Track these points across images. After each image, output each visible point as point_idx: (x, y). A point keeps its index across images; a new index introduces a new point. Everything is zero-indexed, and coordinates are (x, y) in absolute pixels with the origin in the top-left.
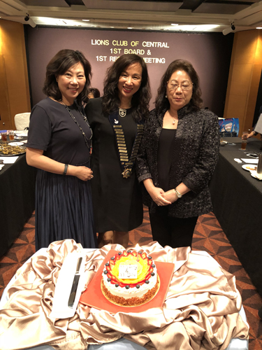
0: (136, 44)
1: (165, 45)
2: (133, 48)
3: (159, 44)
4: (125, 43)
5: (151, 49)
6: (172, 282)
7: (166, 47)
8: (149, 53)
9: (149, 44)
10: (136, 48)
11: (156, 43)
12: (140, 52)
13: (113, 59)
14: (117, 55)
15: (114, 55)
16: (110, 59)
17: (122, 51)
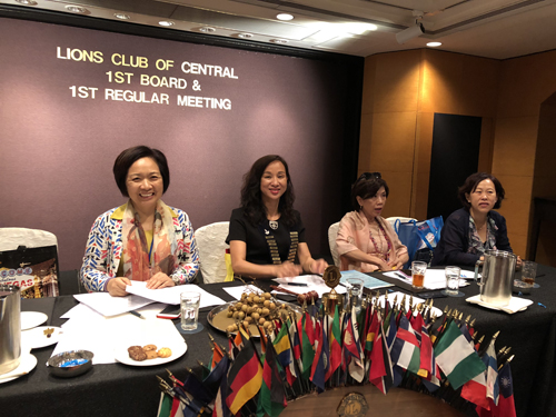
1: (229, 73)
2: (161, 74)
3: (218, 70)
5: (201, 78)
7: (231, 76)
8: (196, 86)
9: (195, 68)
10: (167, 74)
11: (211, 67)
12: (176, 82)
13: (113, 95)
14: (124, 86)
15: (114, 86)
16: (107, 95)
17: (136, 79)
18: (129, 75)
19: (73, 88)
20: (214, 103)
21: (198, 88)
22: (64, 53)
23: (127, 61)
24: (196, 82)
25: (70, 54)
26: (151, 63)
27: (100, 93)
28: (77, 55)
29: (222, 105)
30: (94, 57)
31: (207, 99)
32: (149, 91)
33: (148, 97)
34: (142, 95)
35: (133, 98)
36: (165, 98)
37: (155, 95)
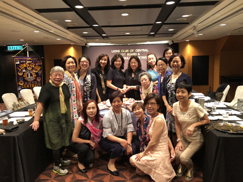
0: (132, 51)
2: (131, 53)
4: (127, 51)
5: (140, 52)
7: (147, 51)
8: (139, 54)
9: (138, 50)
10: (132, 53)
11: (142, 50)
12: (134, 54)
14: (124, 56)
17: (126, 54)
23: (124, 51)
28: (115, 51)
29: (145, 58)
30: (118, 51)
32: (129, 56)
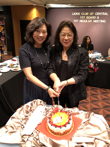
2: (91, 16)
4: (87, 14)
6: (79, 128)
7: (107, 14)
11: (102, 13)
12: (94, 17)
13: (81, 21)
14: (83, 19)
15: (81, 19)
16: (80, 21)
17: (86, 17)
18: (84, 17)
19: (74, 20)
20: (102, 21)
21: (98, 18)
22: (73, 14)
23: (84, 14)
24: (98, 17)
25: (74, 14)
26: (89, 14)
27: (79, 21)
28: (75, 14)
29: (103, 21)
30: (78, 14)
31: (100, 20)
32: (88, 20)
33: (88, 21)
34: (87, 21)
35: (85, 21)
36: (91, 21)
37: (89, 20)
